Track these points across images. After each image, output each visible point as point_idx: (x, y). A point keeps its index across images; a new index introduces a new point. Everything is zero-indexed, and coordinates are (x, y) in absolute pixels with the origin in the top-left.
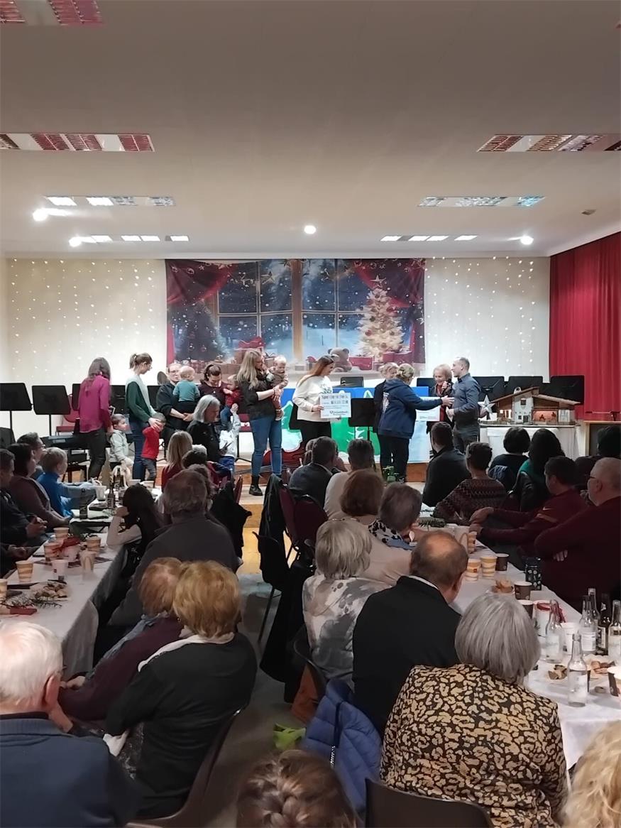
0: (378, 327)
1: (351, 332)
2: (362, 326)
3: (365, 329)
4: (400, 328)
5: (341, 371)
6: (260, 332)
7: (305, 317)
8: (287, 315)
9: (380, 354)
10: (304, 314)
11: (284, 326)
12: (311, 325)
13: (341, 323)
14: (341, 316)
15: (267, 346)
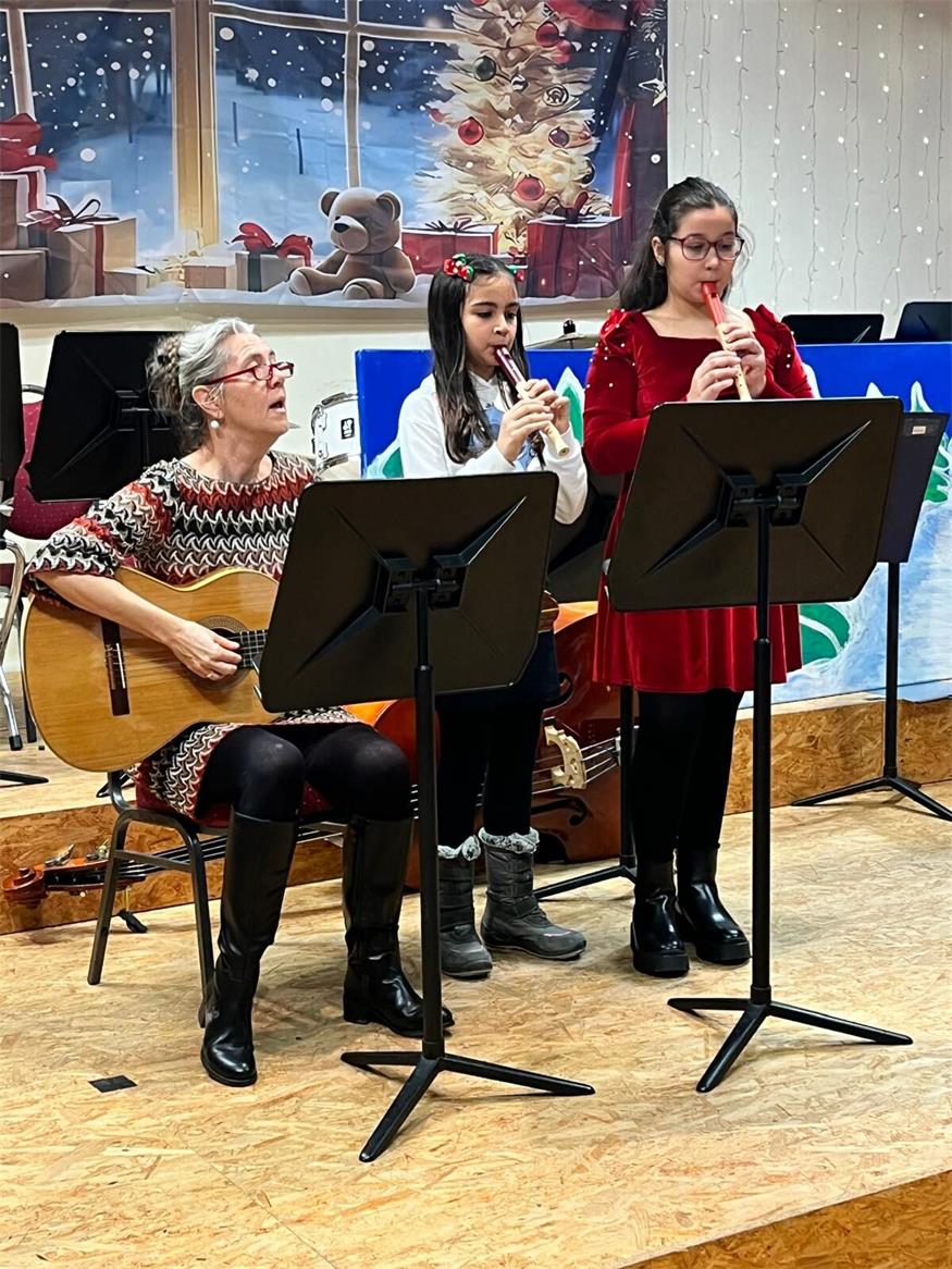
0: (504, 105)
1: (406, 119)
2: (447, 96)
3: (457, 110)
4: (589, 114)
5: (372, 295)
6: (30, 95)
7: (227, 34)
8: (149, 20)
9: (518, 224)
10: (221, 23)
11: (134, 74)
12: (252, 74)
13: (367, 77)
14: (369, 46)
15: (64, 166)
